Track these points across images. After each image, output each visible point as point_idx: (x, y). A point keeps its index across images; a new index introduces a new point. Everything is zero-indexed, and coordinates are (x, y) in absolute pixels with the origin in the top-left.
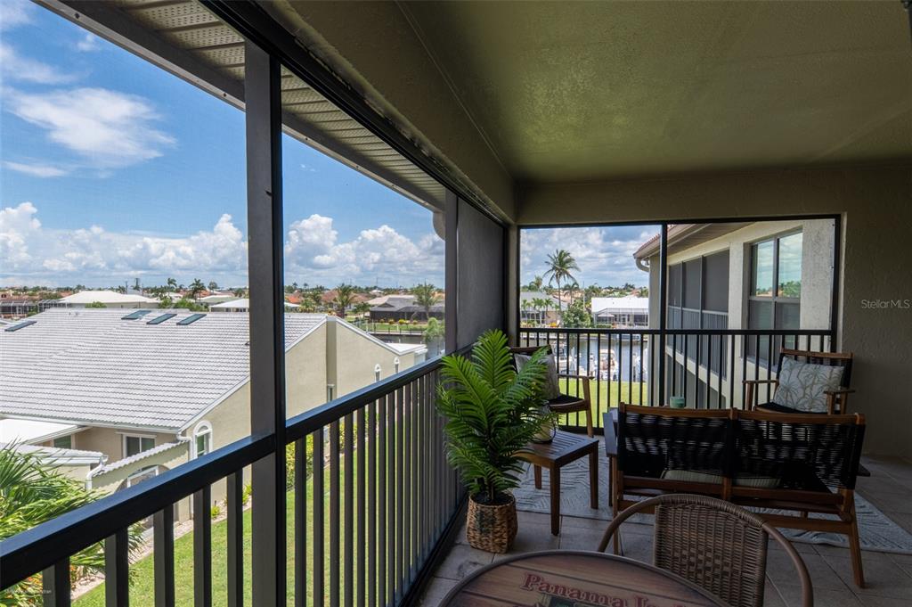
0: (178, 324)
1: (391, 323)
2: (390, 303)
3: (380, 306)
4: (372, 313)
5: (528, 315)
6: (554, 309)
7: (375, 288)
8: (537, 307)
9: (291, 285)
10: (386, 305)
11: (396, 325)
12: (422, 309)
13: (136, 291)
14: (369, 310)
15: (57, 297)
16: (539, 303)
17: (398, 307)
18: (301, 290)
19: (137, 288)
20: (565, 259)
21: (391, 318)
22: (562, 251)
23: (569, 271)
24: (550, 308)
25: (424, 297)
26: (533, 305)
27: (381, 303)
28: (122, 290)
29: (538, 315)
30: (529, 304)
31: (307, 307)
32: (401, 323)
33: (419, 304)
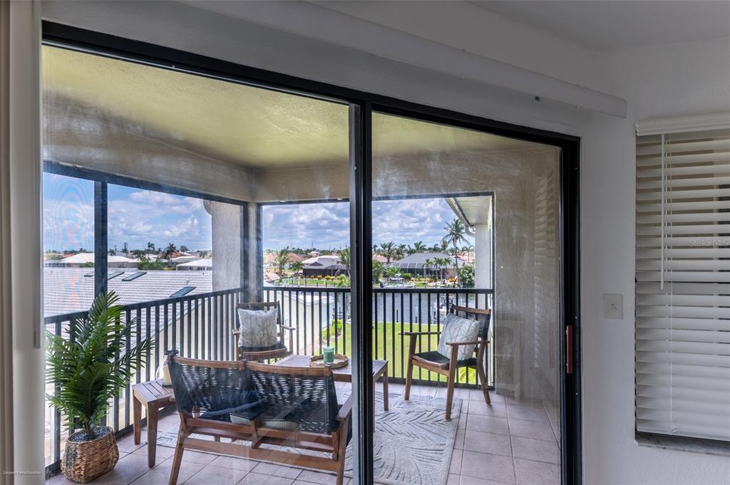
0: (123, 280)
1: (319, 279)
2: (320, 262)
3: (312, 265)
4: (304, 270)
5: (431, 272)
6: (453, 267)
8: (438, 265)
10: (315, 264)
11: (324, 280)
12: (344, 267)
14: (302, 268)
16: (440, 262)
19: (125, 251)
21: (320, 274)
23: (462, 235)
24: (449, 266)
25: (346, 258)
26: (434, 263)
29: (439, 272)
30: (431, 263)
32: (328, 279)
33: (342, 263)
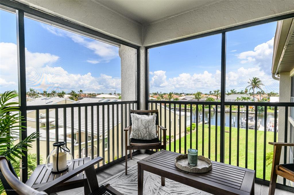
2: (186, 98)
3: (182, 99)
6: (251, 101)
7: (184, 93)
9: (156, 92)
10: (184, 99)
13: (115, 95)
15: (96, 96)
16: (244, 99)
17: (188, 100)
18: (159, 94)
19: (115, 94)
20: (256, 81)
22: (256, 78)
24: (249, 101)
25: (197, 96)
26: (241, 99)
27: (182, 98)
28: (111, 94)
30: (240, 99)
31: (158, 99)
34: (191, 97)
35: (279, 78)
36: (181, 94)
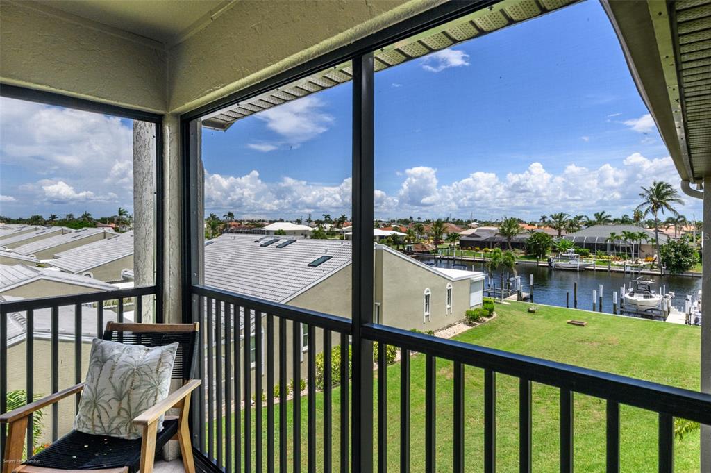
0: (277, 247)
1: (477, 251)
2: (478, 234)
3: (469, 236)
4: (461, 241)
5: (618, 248)
6: (650, 243)
7: (475, 221)
8: (628, 240)
10: (473, 235)
11: (482, 252)
12: (504, 239)
13: (307, 223)
14: (458, 239)
15: (263, 226)
16: (631, 236)
17: (484, 237)
19: (309, 221)
20: (663, 192)
21: (477, 247)
23: (668, 203)
24: (644, 242)
25: (506, 229)
26: (623, 238)
27: (471, 234)
28: (299, 222)
29: (629, 248)
30: (618, 238)
31: (410, 235)
32: (486, 251)
33: (501, 235)
34: (491, 232)
35: (702, 191)
36: (469, 222)
